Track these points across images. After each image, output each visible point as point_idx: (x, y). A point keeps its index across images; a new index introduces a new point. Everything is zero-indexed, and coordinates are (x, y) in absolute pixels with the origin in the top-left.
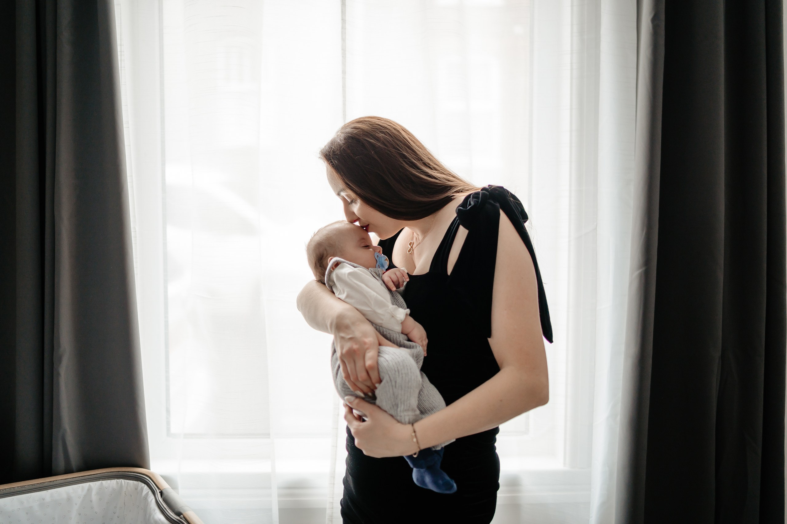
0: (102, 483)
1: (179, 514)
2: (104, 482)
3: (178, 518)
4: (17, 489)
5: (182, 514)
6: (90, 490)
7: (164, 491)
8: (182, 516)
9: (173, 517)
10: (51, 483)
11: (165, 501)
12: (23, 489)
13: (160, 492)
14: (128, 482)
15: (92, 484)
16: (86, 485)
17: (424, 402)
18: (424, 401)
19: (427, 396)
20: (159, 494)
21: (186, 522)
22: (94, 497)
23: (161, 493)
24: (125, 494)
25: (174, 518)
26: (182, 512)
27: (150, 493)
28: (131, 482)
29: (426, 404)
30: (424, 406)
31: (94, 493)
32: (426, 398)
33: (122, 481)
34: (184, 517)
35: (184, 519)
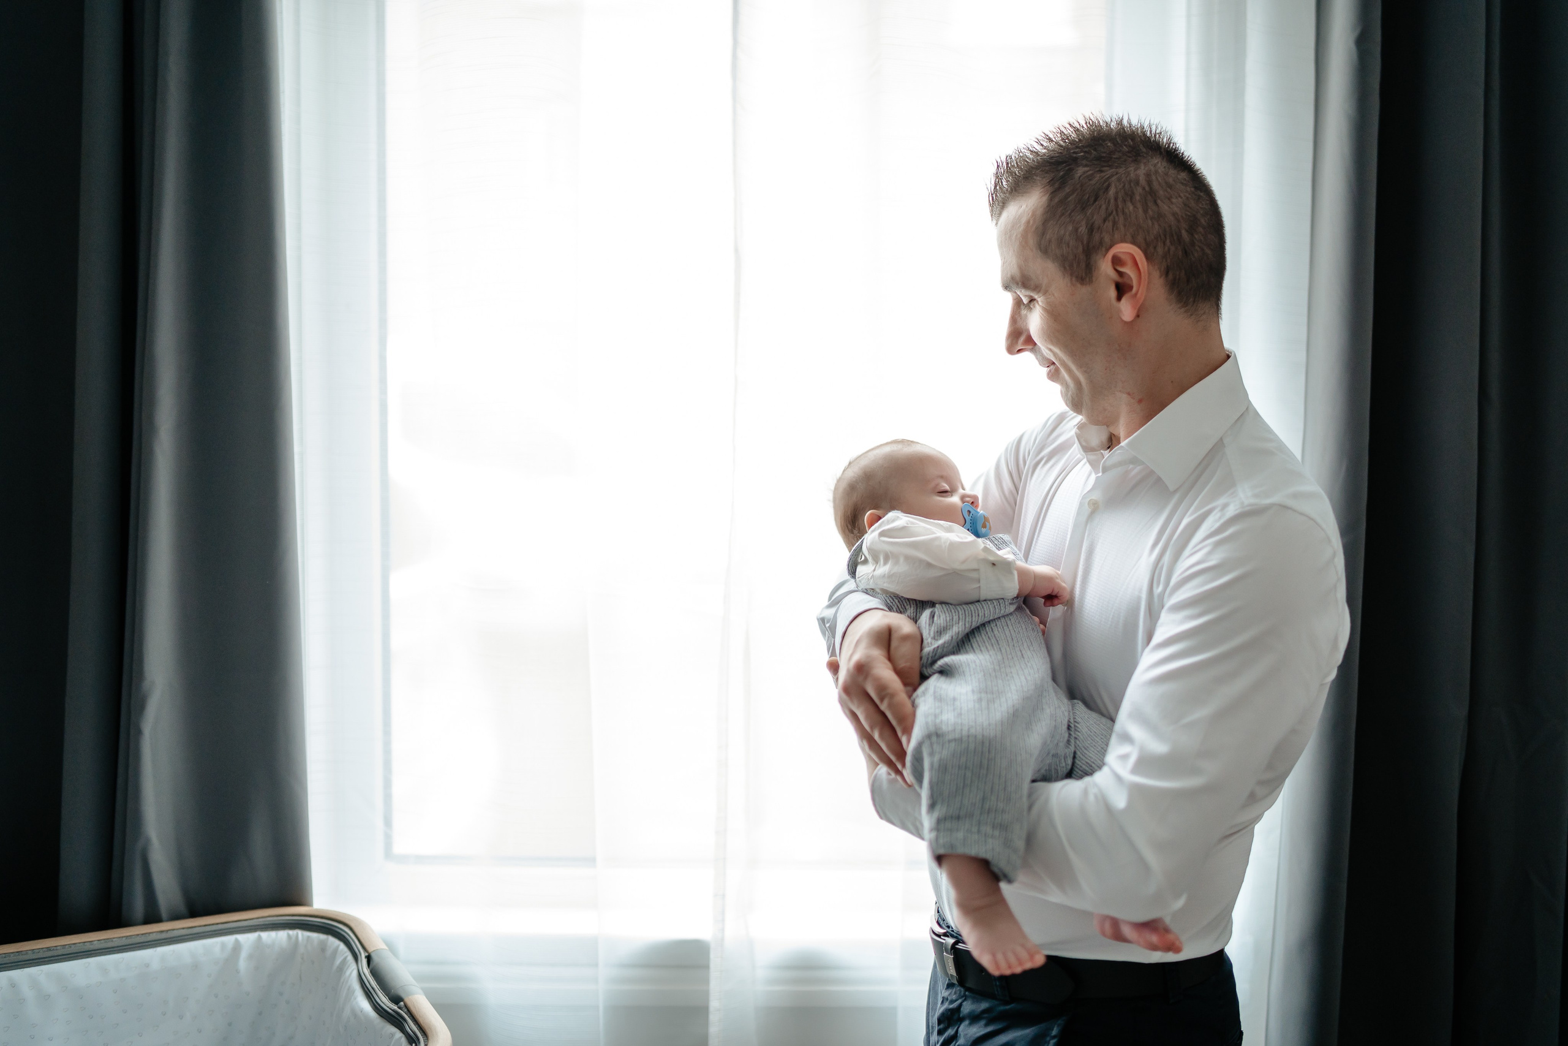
0: (260, 937)
1: (396, 999)
2: (266, 936)
3: (395, 1007)
4: (97, 946)
5: (401, 999)
6: (237, 947)
7: (373, 956)
8: (402, 1003)
9: (386, 1005)
10: (164, 936)
11: (375, 973)
12: (110, 945)
13: (366, 957)
14: (309, 937)
15: (242, 938)
16: (229, 939)
17: (1085, 751)
18: (1086, 749)
19: (1089, 739)
20: (365, 961)
21: (409, 1015)
22: (243, 964)
23: (369, 958)
24: (302, 959)
25: (388, 1007)
26: (403, 995)
27: (350, 958)
28: (314, 936)
29: (1091, 755)
30: (1087, 761)
31: (244, 954)
32: (1089, 742)
33: (297, 934)
34: (406, 1006)
35: (406, 1010)
